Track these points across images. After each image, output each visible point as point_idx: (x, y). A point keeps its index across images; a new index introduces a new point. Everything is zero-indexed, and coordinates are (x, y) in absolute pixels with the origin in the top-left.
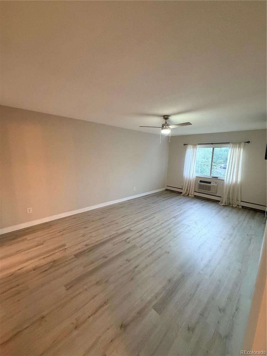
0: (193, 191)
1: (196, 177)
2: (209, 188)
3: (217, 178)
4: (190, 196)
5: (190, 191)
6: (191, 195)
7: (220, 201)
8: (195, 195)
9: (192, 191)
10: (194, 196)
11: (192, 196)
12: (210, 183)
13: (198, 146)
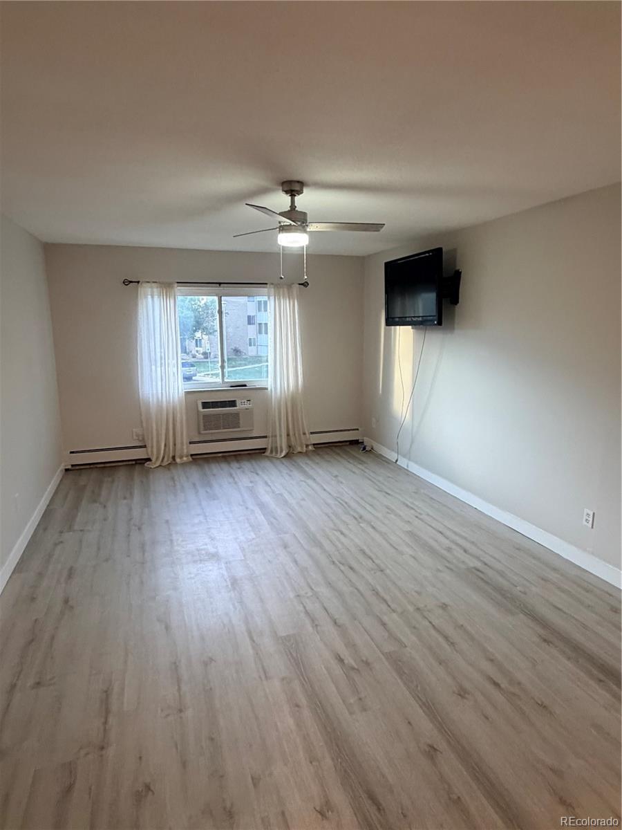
0: (185, 441)
1: (187, 393)
2: (234, 421)
3: (245, 386)
4: (178, 460)
5: (178, 446)
6: (181, 457)
7: (265, 449)
8: (192, 455)
9: (182, 444)
10: (191, 459)
11: (185, 459)
12: (232, 404)
13: (179, 289)
